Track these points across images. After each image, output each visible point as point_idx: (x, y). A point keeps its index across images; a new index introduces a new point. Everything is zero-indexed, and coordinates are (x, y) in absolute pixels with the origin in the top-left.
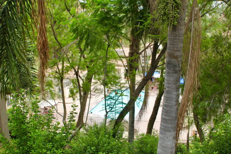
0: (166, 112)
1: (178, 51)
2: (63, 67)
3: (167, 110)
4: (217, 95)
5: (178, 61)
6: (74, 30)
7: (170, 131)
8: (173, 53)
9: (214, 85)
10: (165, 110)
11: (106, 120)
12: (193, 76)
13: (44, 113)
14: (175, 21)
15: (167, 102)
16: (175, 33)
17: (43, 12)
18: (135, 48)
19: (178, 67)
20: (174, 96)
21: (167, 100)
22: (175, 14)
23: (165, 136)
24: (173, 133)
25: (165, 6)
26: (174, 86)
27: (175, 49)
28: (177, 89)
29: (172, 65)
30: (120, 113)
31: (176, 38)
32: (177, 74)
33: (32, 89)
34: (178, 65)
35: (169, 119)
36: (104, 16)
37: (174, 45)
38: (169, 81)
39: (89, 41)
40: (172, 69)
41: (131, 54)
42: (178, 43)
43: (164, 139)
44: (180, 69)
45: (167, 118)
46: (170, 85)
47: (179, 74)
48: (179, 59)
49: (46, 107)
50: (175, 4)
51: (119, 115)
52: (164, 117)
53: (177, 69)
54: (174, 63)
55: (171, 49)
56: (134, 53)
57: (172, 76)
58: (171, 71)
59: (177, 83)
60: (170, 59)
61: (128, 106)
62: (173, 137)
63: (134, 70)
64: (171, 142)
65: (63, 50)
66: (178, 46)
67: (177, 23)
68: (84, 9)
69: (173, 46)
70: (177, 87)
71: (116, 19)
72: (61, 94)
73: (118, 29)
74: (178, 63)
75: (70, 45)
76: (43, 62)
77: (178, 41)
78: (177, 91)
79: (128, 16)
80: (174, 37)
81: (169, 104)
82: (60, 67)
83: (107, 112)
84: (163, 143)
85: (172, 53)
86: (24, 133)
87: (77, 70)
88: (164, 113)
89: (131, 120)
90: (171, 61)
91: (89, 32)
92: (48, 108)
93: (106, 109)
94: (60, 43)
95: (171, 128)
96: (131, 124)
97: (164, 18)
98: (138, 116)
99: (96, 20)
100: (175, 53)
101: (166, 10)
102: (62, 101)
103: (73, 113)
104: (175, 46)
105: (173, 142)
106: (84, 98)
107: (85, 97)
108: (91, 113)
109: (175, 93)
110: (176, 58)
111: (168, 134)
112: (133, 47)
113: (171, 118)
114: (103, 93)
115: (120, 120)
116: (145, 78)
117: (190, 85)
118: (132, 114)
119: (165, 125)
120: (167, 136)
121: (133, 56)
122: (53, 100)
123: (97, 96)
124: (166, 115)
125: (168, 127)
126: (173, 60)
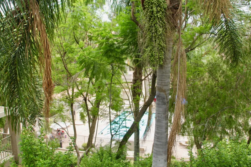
0: (158, 138)
1: (166, 85)
2: (73, 94)
3: (158, 137)
4: (211, 118)
5: (166, 94)
6: (81, 62)
7: (162, 155)
8: (162, 87)
9: (208, 109)
10: (156, 136)
11: (111, 143)
12: (180, 106)
13: (57, 135)
14: (161, 61)
15: (158, 130)
16: (162, 70)
17: (48, 56)
18: (138, 75)
19: (166, 99)
20: (164, 125)
21: (157, 128)
22: (161, 55)
23: (157, 159)
24: (165, 157)
25: (152, 49)
26: (163, 116)
27: (163, 84)
28: (166, 118)
29: (161, 98)
30: (124, 136)
31: (163, 75)
32: (165, 106)
33: (40, 119)
34: (166, 98)
35: (160, 144)
36: (108, 48)
37: (162, 80)
38: (159, 111)
39: (94, 72)
40: (161, 100)
41: (135, 81)
42: (165, 79)
43: (156, 161)
44: (168, 101)
45: (158, 143)
46: (160, 115)
47: (167, 105)
48: (167, 93)
49: (59, 129)
50: (160, 47)
51: (123, 137)
52: (156, 142)
53: (166, 101)
54: (162, 96)
55: (160, 84)
56: (138, 80)
57: (161, 107)
58: (160, 103)
59: (166, 113)
60: (159, 93)
61: (131, 130)
62: (165, 160)
63: (137, 95)
64: (163, 164)
65: (72, 78)
66: (165, 82)
67: (162, 63)
68: (91, 41)
69: (161, 82)
70: (166, 116)
71: (119, 51)
72: (71, 117)
73: (121, 60)
74: (166, 95)
75: (78, 74)
76: (47, 99)
77: (165, 77)
78: (166, 120)
79: (130, 48)
80: (162, 74)
81: (160, 131)
82: (71, 93)
83: (112, 136)
84: (156, 165)
85: (160, 88)
86: (31, 161)
87: (85, 96)
88: (156, 139)
89: (136, 141)
90: (160, 94)
91: (94, 64)
92: (61, 130)
93: (111, 133)
94: (70, 72)
95: (162, 152)
96: (136, 146)
97: (151, 59)
98: (143, 138)
99: (102, 52)
100: (163, 87)
101: (153, 52)
102: (72, 123)
103: (72, 144)
104: (163, 82)
105: (164, 164)
106: (93, 121)
107: (95, 120)
108: (102, 133)
109: (164, 122)
110: (164, 91)
111: (160, 157)
112: (136, 74)
113: (161, 144)
114: (109, 118)
115: (124, 143)
116: (146, 104)
117: (179, 113)
118: (137, 136)
119: (157, 149)
120: (159, 159)
121: (136, 83)
122: (64, 123)
123: (103, 121)
124: (157, 141)
125: (160, 152)
126: (161, 93)
